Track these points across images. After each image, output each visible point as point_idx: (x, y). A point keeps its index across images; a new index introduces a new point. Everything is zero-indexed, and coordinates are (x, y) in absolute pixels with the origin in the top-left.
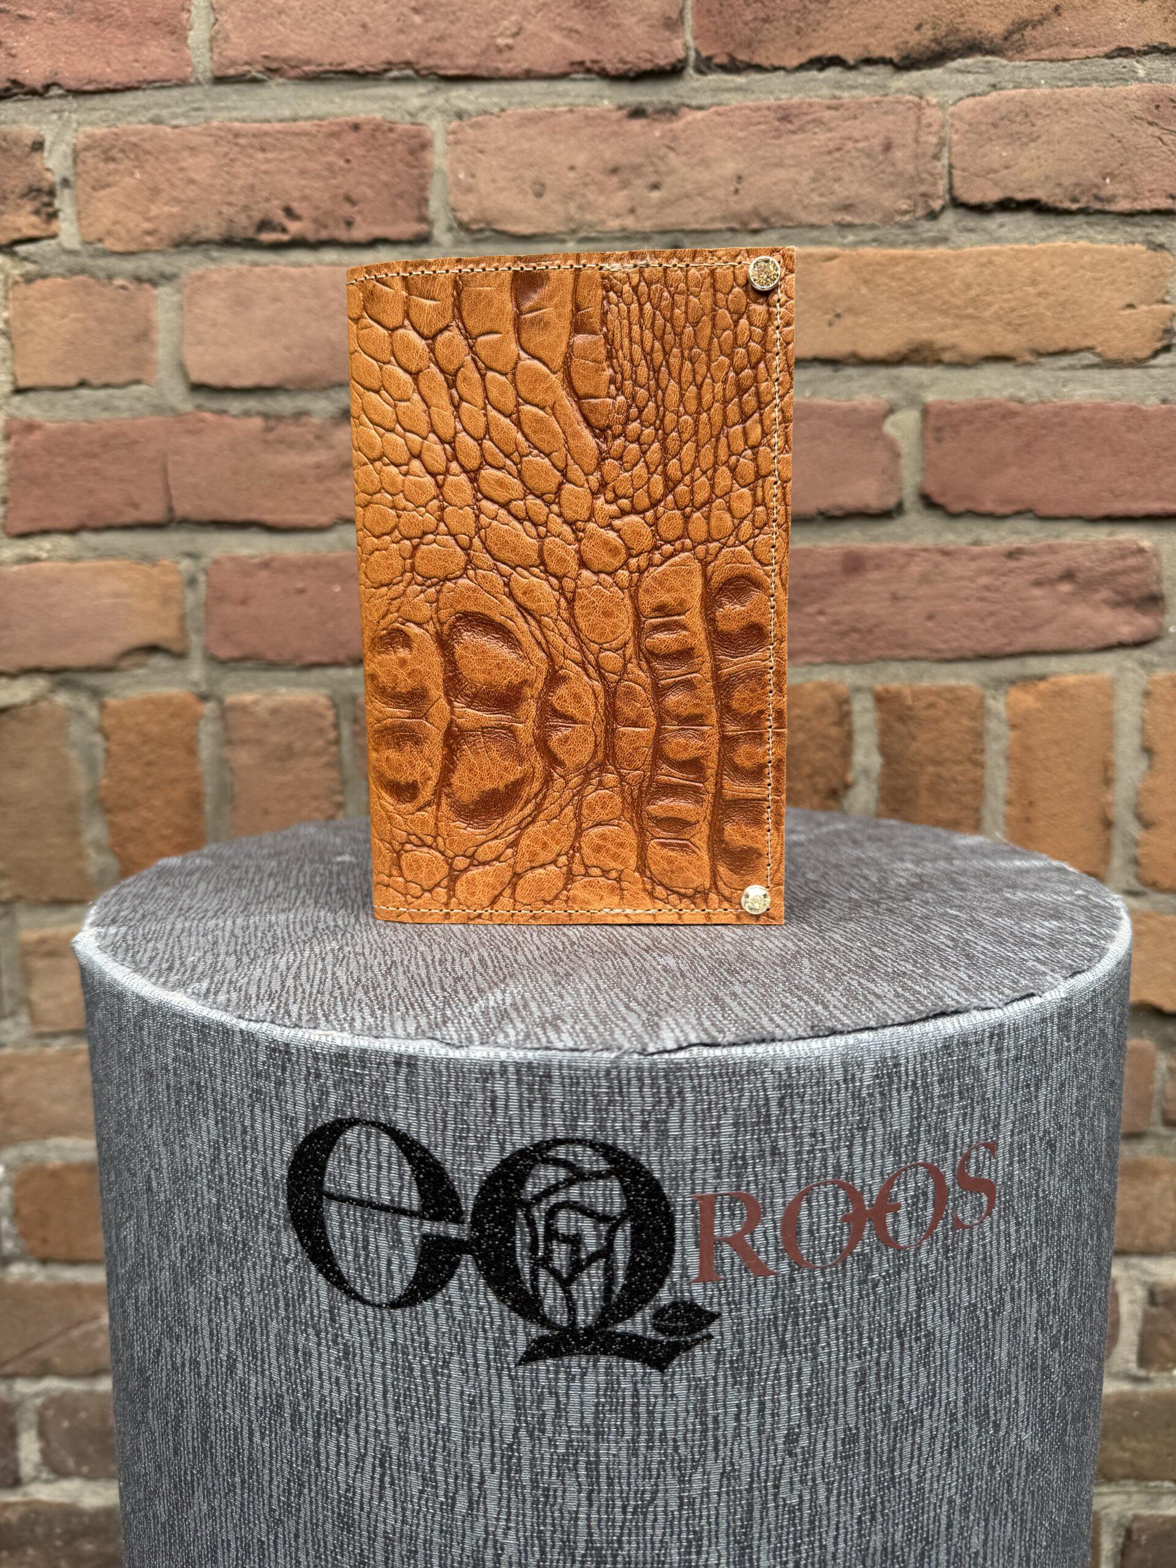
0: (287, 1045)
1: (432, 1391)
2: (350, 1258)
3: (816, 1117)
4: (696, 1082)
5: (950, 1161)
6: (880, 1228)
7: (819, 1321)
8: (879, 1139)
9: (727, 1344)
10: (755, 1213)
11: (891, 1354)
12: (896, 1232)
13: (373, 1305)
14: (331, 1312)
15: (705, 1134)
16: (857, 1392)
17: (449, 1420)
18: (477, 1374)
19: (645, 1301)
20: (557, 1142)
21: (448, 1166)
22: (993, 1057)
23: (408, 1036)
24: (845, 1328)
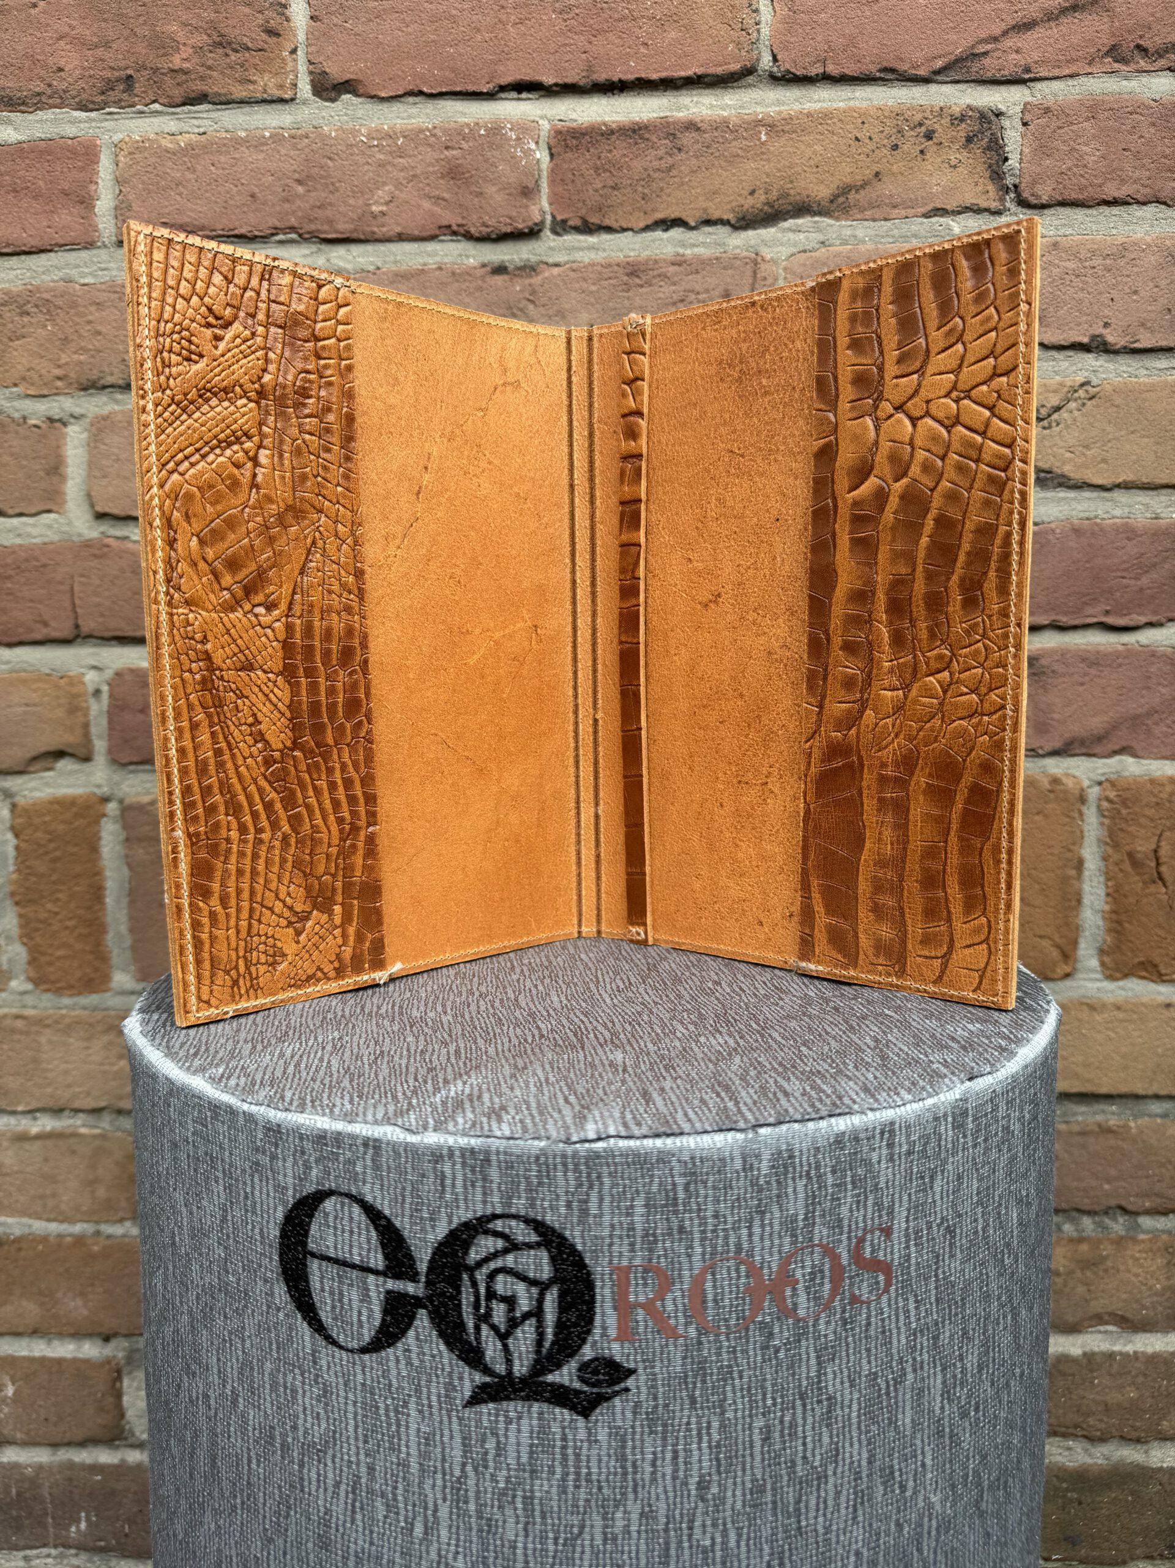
0: (279, 1126)
1: (394, 1428)
2: (328, 1308)
3: (718, 1202)
4: (612, 1168)
5: (845, 1243)
6: (778, 1299)
7: (725, 1380)
8: (776, 1222)
9: (643, 1397)
10: (666, 1283)
11: (794, 1414)
12: (795, 1305)
13: (347, 1350)
14: (313, 1355)
15: (620, 1214)
16: (762, 1446)
17: (408, 1454)
18: (431, 1414)
19: (572, 1355)
20: (495, 1217)
21: (406, 1233)
22: (885, 1152)
23: (376, 1122)
24: (749, 1389)
